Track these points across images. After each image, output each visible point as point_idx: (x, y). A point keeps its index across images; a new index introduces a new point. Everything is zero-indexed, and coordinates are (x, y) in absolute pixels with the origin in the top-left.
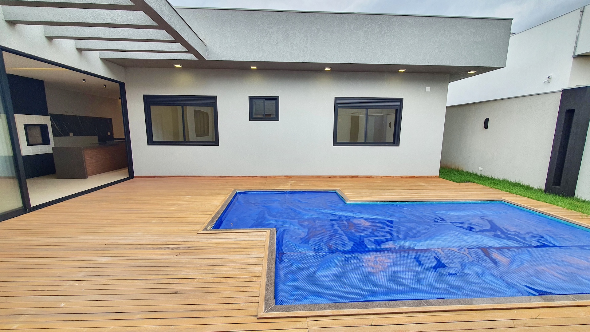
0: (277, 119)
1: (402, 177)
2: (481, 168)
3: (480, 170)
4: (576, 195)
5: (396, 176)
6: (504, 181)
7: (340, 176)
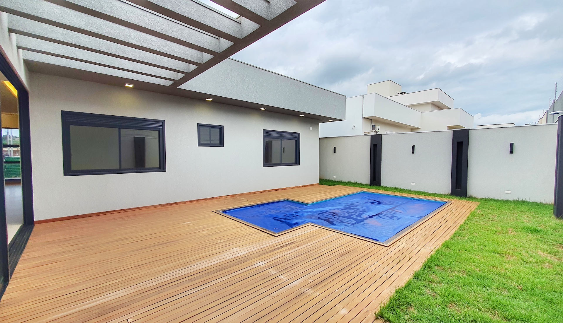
0: (222, 145)
1: (302, 187)
2: (334, 177)
3: (334, 178)
4: (381, 185)
5: (299, 186)
6: (348, 182)
7: (268, 190)
